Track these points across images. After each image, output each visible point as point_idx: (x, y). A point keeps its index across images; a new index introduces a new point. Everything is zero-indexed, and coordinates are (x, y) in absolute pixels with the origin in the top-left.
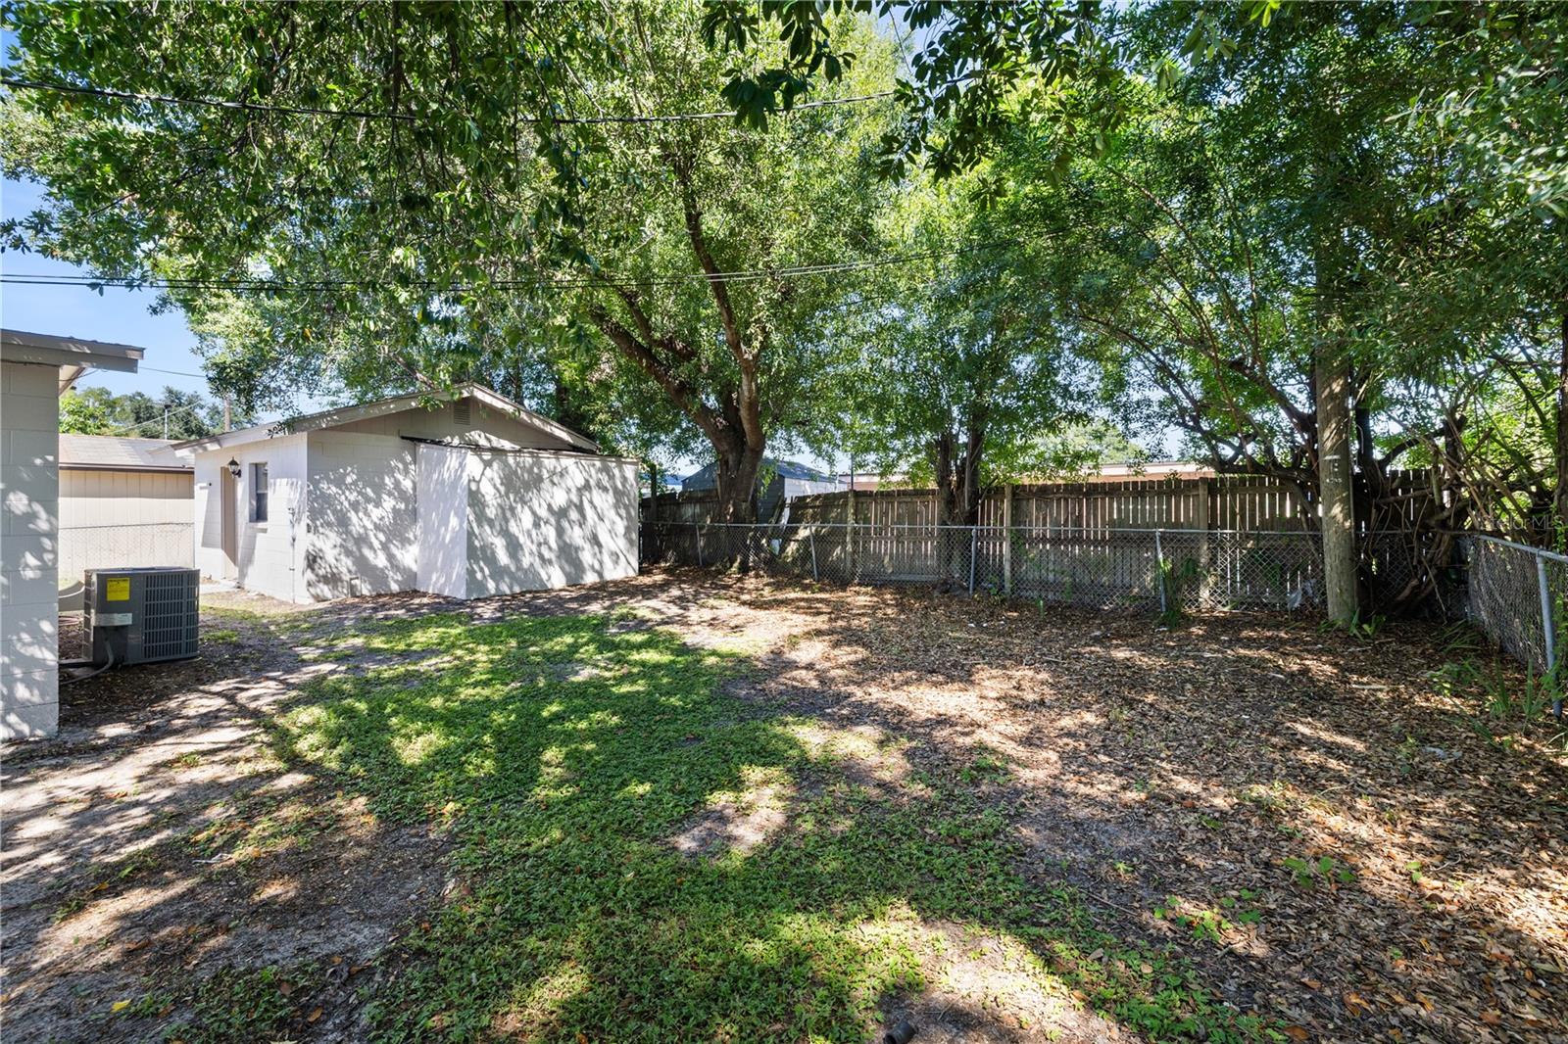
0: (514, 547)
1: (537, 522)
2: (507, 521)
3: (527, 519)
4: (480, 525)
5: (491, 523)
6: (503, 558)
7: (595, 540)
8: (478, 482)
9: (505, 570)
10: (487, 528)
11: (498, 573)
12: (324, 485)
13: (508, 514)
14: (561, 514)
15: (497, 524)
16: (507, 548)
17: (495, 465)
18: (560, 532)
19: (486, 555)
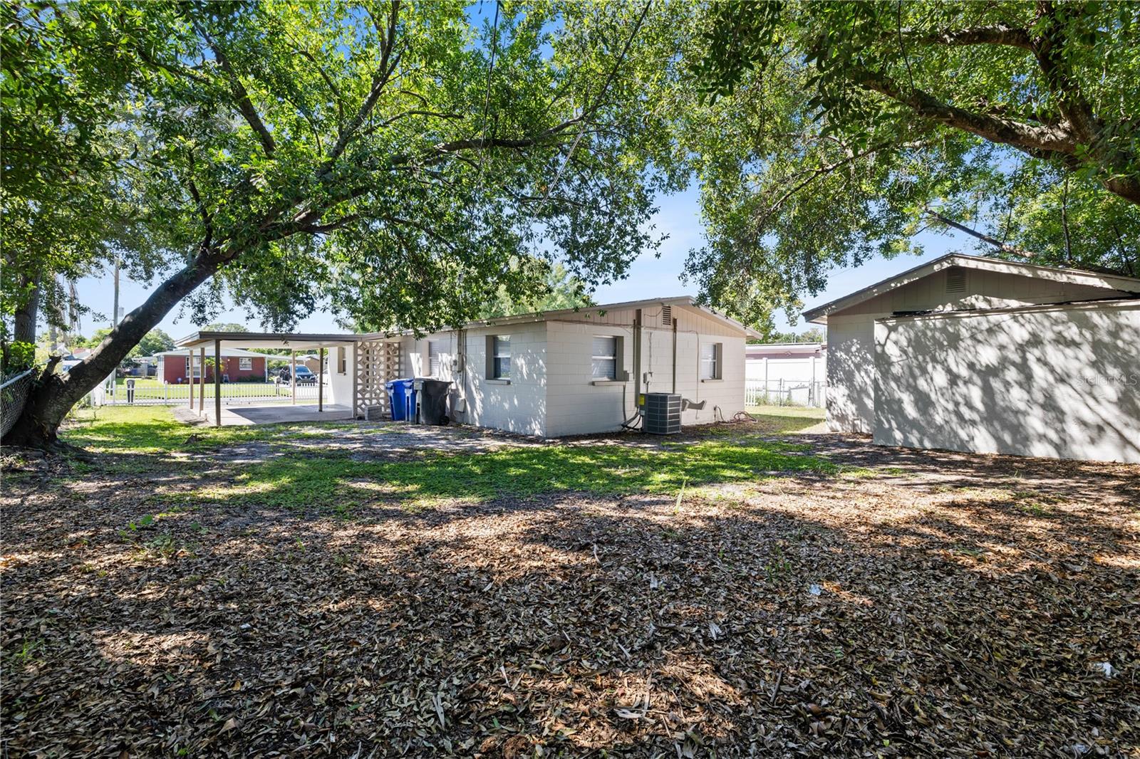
0: (924, 402)
1: (954, 379)
2: (915, 378)
3: (940, 378)
4: (886, 383)
5: (897, 379)
6: (911, 411)
7: (1050, 405)
8: (883, 346)
9: (914, 424)
10: (893, 384)
11: (906, 424)
12: (838, 354)
13: (917, 372)
14: (988, 373)
15: (903, 381)
16: (916, 403)
17: (901, 329)
18: (988, 391)
19: (894, 408)
